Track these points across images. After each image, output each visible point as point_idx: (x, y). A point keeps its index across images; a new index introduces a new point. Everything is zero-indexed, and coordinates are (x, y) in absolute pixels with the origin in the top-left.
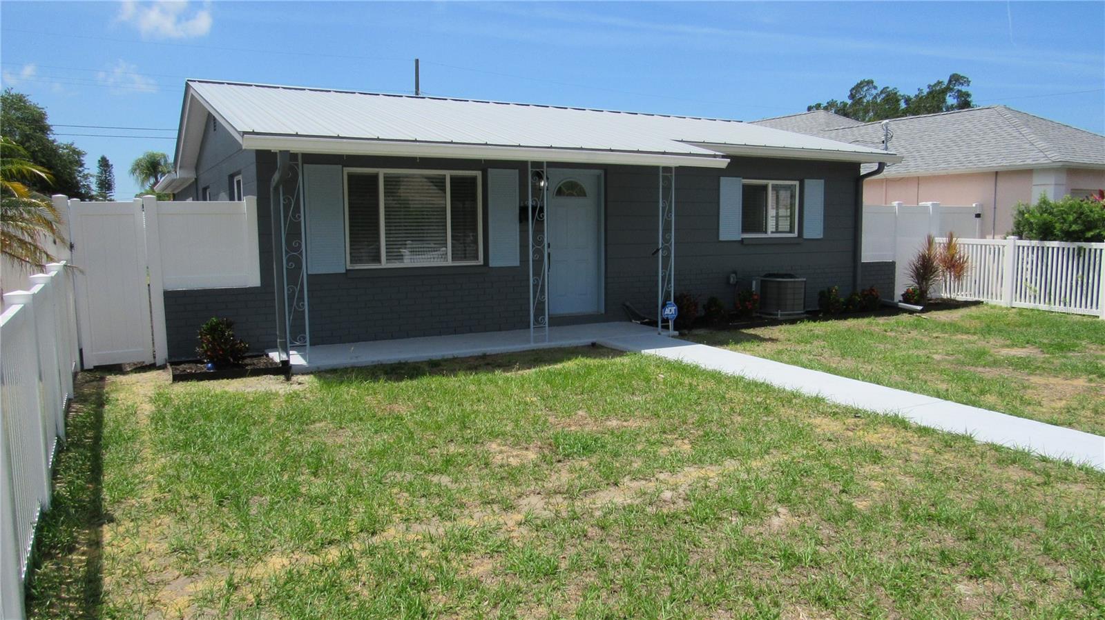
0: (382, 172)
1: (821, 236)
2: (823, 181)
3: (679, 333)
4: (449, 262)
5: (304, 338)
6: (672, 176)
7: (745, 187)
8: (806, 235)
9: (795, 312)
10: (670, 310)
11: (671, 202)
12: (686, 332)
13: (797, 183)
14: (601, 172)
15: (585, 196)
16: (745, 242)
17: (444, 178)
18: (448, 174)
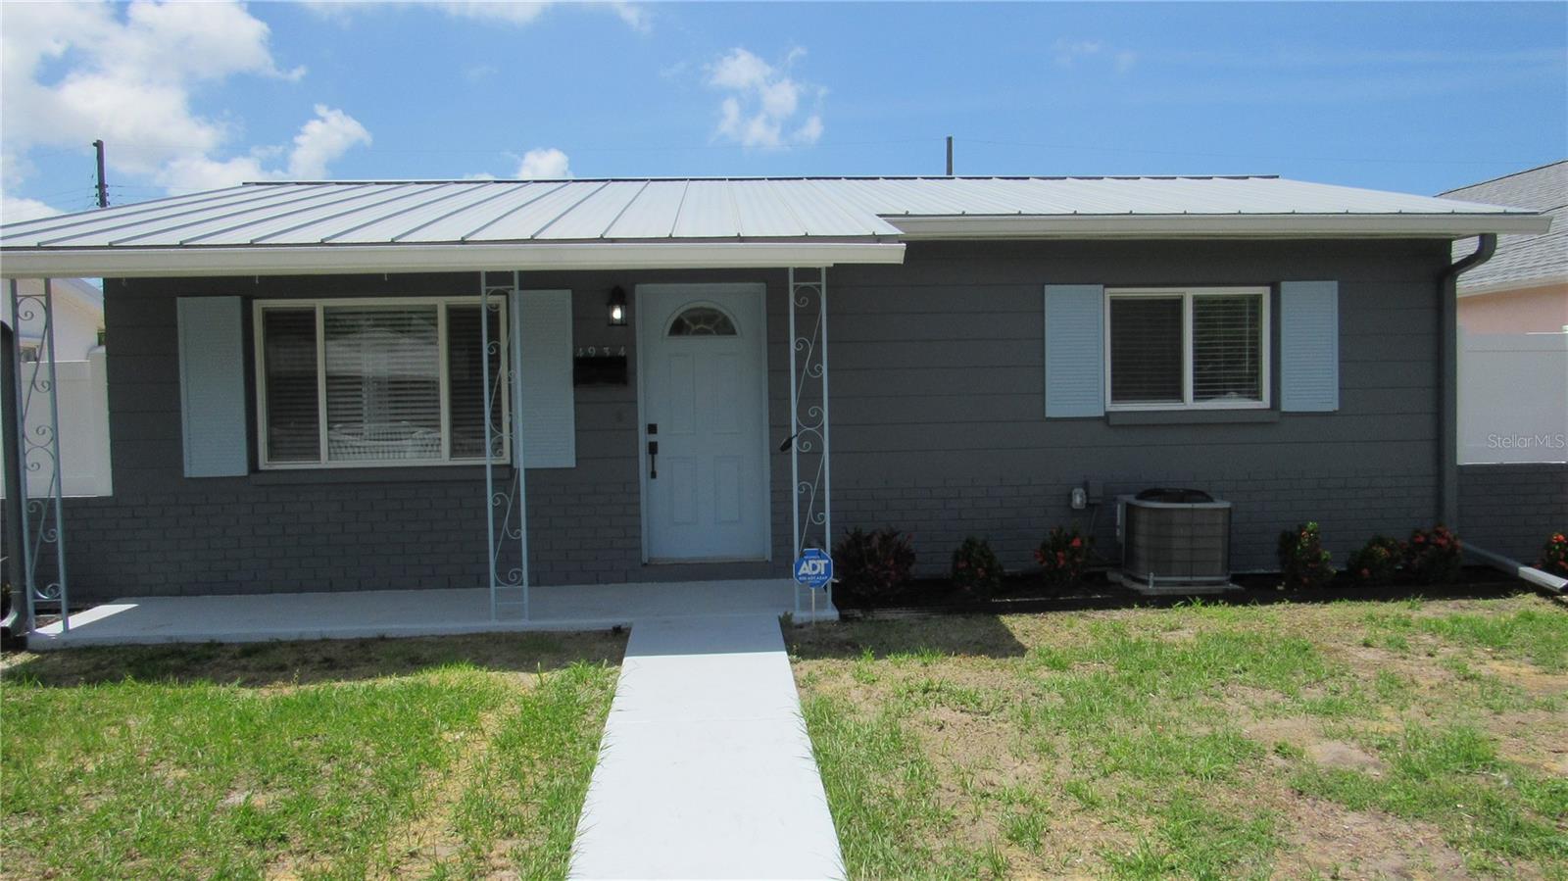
0: (320, 305)
1: (1333, 406)
2: (1335, 284)
3: (841, 616)
4: (444, 458)
5: (56, 589)
6: (819, 287)
7: (1116, 303)
8: (1287, 406)
9: (1195, 579)
10: (814, 567)
11: (819, 342)
12: (858, 613)
13: (1265, 292)
14: (758, 288)
15: (733, 332)
16: (1113, 421)
17: (434, 310)
18: (441, 303)
